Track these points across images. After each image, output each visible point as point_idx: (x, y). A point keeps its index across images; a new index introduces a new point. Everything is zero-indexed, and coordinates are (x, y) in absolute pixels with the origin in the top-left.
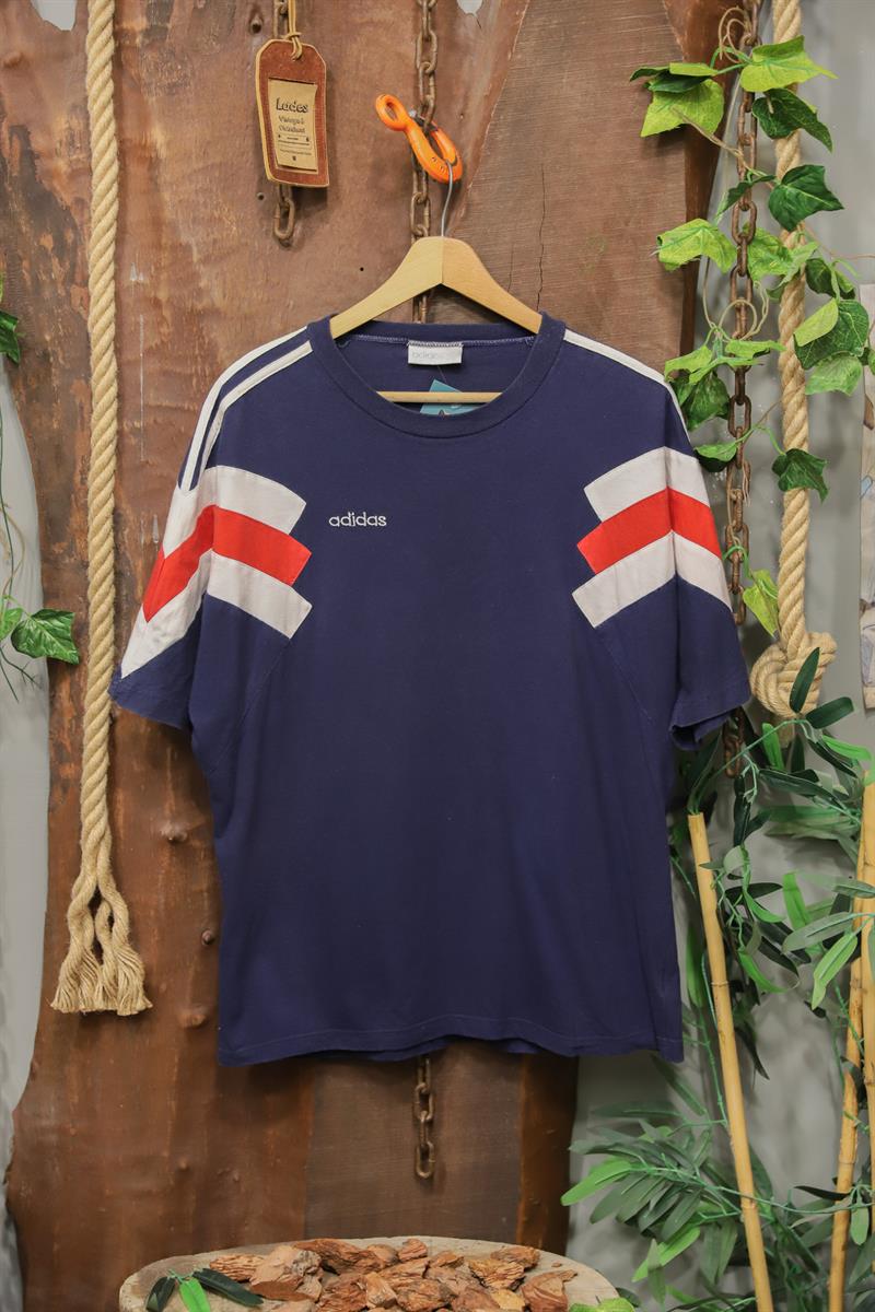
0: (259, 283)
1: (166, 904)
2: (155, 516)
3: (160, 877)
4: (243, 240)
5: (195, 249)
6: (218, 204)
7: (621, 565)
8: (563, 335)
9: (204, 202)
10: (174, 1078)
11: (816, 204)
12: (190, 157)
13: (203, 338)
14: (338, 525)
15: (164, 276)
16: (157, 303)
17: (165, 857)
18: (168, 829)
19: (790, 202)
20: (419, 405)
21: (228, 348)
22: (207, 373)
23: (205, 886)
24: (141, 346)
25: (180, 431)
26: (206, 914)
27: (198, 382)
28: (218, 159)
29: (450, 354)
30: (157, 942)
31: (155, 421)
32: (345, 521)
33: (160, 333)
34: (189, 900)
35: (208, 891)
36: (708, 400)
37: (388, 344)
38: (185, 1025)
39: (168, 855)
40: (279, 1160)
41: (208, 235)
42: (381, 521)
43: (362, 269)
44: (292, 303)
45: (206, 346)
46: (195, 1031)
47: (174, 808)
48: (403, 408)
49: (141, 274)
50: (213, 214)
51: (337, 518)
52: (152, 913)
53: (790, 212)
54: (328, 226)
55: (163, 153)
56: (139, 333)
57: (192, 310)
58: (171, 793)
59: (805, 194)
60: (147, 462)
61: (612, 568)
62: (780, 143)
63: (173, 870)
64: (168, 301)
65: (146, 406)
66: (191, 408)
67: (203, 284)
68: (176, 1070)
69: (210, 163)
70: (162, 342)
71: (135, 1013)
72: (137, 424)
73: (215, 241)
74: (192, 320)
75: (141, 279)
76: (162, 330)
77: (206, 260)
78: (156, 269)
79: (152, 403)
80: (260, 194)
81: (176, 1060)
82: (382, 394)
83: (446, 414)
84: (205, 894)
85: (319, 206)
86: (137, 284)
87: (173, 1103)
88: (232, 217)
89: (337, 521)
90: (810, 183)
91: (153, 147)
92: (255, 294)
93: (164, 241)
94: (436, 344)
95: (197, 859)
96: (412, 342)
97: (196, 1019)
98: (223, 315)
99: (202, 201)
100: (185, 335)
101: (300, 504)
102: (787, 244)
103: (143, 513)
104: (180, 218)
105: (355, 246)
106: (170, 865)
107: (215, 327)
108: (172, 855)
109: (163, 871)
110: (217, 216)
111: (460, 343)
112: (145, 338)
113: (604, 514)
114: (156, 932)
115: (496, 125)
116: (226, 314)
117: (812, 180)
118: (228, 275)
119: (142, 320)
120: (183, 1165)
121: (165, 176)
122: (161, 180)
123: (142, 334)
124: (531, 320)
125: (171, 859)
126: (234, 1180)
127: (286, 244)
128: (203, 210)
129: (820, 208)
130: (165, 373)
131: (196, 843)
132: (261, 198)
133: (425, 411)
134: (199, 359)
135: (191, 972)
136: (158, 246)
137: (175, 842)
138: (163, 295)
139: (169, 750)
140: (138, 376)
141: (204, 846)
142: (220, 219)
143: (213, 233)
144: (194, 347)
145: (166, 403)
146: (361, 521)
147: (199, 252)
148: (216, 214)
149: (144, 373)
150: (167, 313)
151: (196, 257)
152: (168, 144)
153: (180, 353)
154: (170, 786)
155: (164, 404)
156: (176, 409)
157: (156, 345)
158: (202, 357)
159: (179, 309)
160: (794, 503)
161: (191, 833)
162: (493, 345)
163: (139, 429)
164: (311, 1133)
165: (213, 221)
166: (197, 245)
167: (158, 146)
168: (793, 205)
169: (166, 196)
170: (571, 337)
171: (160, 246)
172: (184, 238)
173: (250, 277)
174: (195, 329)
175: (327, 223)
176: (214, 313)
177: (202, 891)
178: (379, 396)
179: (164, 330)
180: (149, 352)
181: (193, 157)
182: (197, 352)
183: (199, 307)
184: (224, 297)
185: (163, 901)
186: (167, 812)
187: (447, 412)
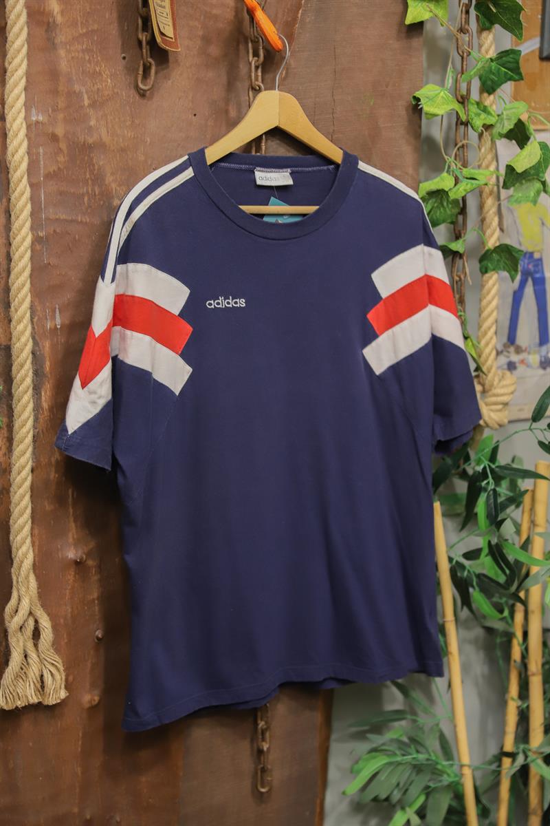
0: (127, 124)
1: (72, 612)
2: (57, 306)
3: (68, 591)
4: (116, 90)
5: (86, 97)
6: (98, 61)
7: (397, 328)
8: (358, 164)
9: (89, 59)
10: (79, 749)
11: (508, 77)
12: (77, 24)
13: (94, 165)
14: (213, 307)
15: (61, 116)
16: (54, 138)
17: (70, 576)
18: (72, 554)
19: (493, 74)
20: (262, 216)
21: (112, 174)
22: (97, 193)
23: (95, 595)
24: (42, 172)
25: (75, 238)
26: (97, 617)
27: (89, 199)
28: (96, 27)
29: (281, 178)
30: (66, 643)
31: (55, 231)
32: (218, 304)
33: (57, 161)
34: (86, 608)
35: (98, 599)
36: (445, 211)
37: (241, 170)
38: (87, 705)
39: (73, 573)
40: (150, 800)
41: (93, 86)
42: (242, 303)
43: (195, 115)
44: (149, 140)
45: (96, 171)
46: (93, 709)
47: (75, 536)
48: (256, 218)
49: (40, 115)
50: (95, 70)
51: (212, 302)
52: (62, 621)
53: (492, 81)
54: (170, 82)
55: (59, 19)
56: (40, 161)
57: (84, 142)
58: (73, 525)
59: (503, 69)
60: (49, 264)
61: (390, 332)
62: (485, 34)
63: (76, 585)
64: (65, 135)
65: (47, 219)
66: (84, 220)
67: (92, 123)
68: (80, 743)
69: (90, 29)
70: (59, 168)
71: (59, 701)
72: (41, 234)
73: (98, 89)
74: (82, 152)
75: (41, 118)
76: (59, 159)
77: (93, 105)
78: (54, 110)
79: (52, 216)
80: (123, 55)
81: (81, 735)
82: (243, 208)
83: (280, 222)
84: (96, 602)
85: (164, 66)
86: (37, 122)
87: (79, 769)
88: (107, 72)
89: (212, 304)
90: (509, 62)
91: (50, 14)
92: (126, 132)
93: (60, 88)
94: (274, 170)
95: (90, 574)
96: (258, 168)
97: (94, 700)
98: (108, 148)
99: (87, 58)
100: (78, 162)
101: (186, 292)
102: (487, 103)
103: (48, 304)
104: (74, 71)
105: (190, 98)
106: (74, 581)
107: (102, 157)
108: (76, 573)
109: (70, 587)
110: (98, 71)
111: (289, 170)
112: (45, 166)
113: (384, 292)
114: (65, 636)
115: (305, 10)
116: (109, 147)
117: (511, 60)
118: (108, 117)
119: (41, 150)
120: (88, 817)
121: (61, 38)
122: (58, 41)
123: (42, 163)
124: (336, 154)
125: (75, 576)
126: (117, 822)
127: (142, 94)
128: (88, 65)
129: (510, 79)
130: (61, 193)
131: (90, 563)
132: (124, 58)
133: (266, 219)
134: (90, 181)
135: (89, 665)
136: (55, 92)
137: (78, 564)
138: (60, 131)
139: (70, 491)
140: (40, 195)
141: (95, 564)
142: (100, 73)
143: (96, 84)
144: (85, 173)
145: (63, 217)
146: (228, 303)
147: (89, 98)
148: (97, 69)
149: (45, 192)
150: (63, 146)
151: (86, 102)
152: (62, 12)
153: (74, 177)
154: (72, 519)
155: (62, 218)
156: (72, 221)
157: (54, 171)
158: (92, 180)
159: (73, 143)
160: (491, 282)
161: (89, 554)
162: (309, 172)
163: (42, 238)
164: (181, 774)
165: (95, 75)
166: (87, 92)
167: (55, 13)
168: (495, 76)
169: (62, 53)
170: (362, 166)
171: (58, 92)
172: (77, 88)
173: (123, 119)
174: (86, 158)
175: (169, 80)
176: (101, 146)
177: (94, 599)
178: (240, 209)
179: (61, 158)
180: (48, 176)
181: (79, 25)
182: (88, 176)
183: (90, 141)
184: (108, 132)
185: (70, 610)
186: (71, 540)
187: (281, 221)
